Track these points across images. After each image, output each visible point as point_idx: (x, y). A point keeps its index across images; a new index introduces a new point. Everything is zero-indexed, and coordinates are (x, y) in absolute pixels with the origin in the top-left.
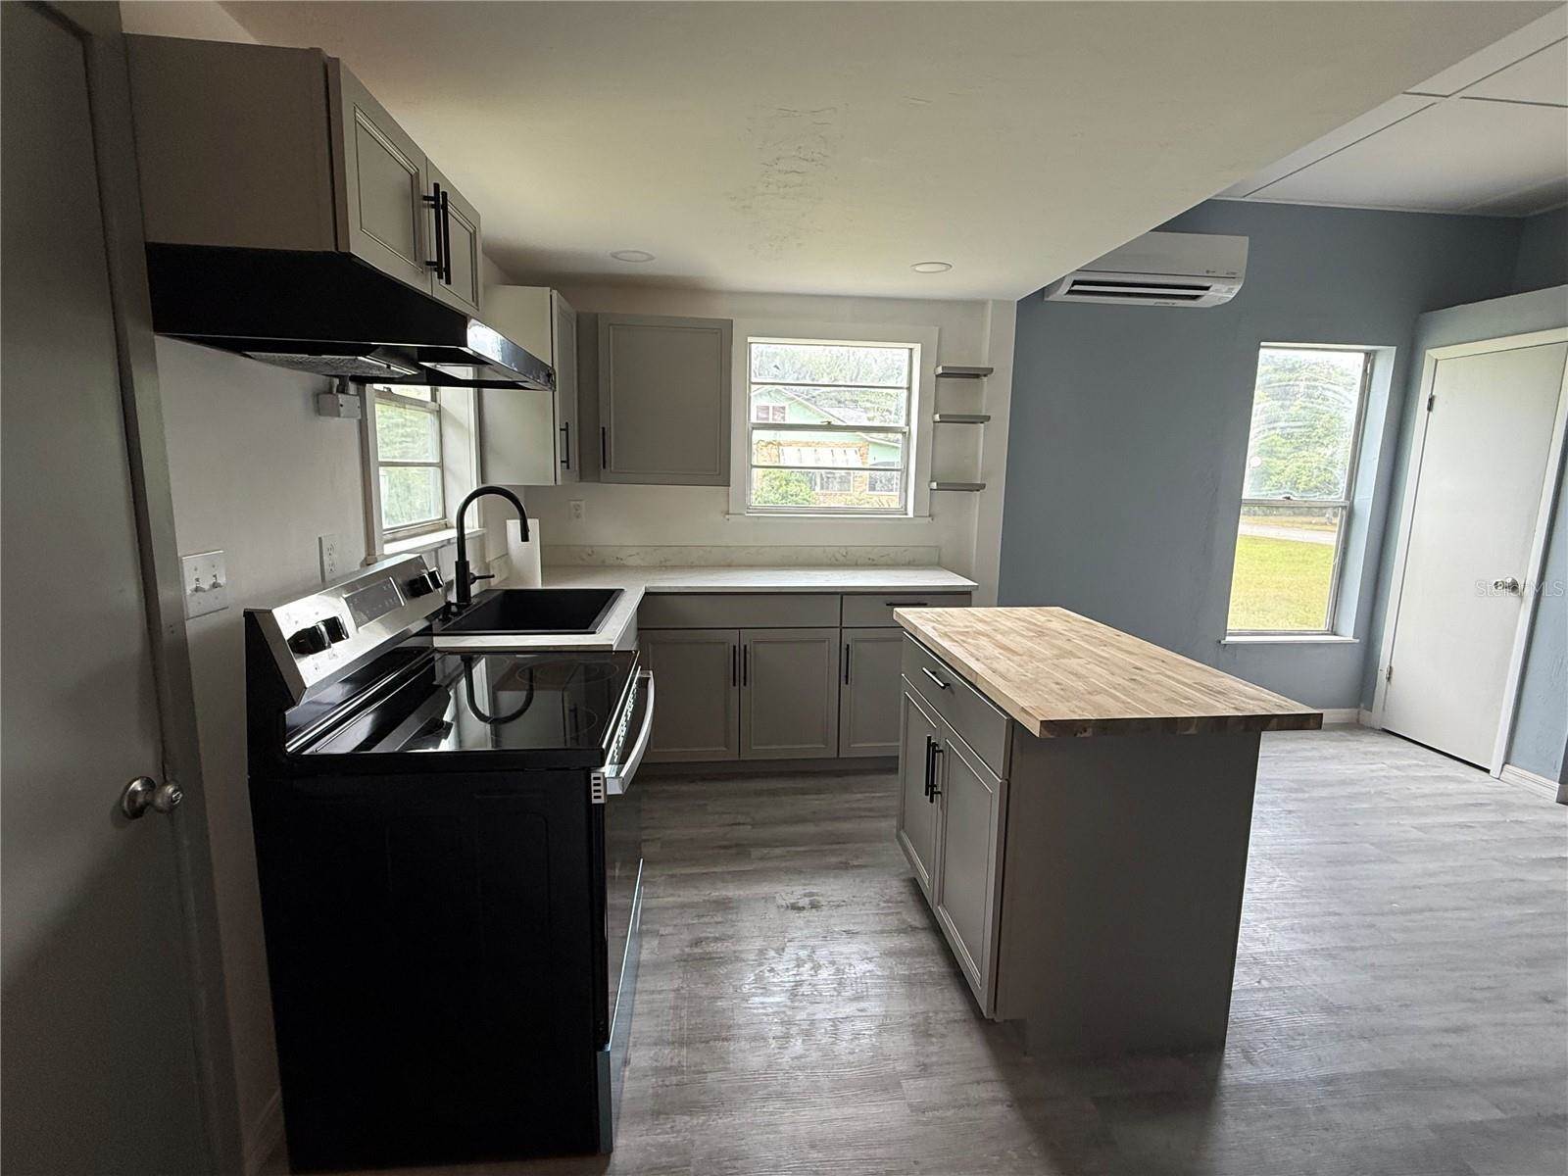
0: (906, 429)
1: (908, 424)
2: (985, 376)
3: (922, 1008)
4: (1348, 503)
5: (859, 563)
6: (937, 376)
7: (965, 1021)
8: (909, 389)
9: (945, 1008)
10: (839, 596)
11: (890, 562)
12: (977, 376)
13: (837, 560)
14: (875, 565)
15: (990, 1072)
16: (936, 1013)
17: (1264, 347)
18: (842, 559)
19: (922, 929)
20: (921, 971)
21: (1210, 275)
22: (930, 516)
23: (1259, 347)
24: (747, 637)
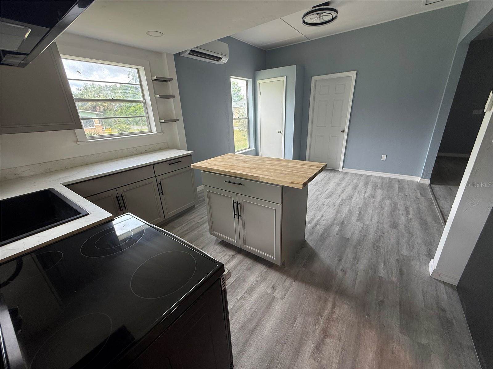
0: (144, 101)
1: (144, 98)
2: (169, 81)
3: (257, 274)
4: (248, 118)
5: (142, 152)
6: (153, 80)
7: (268, 269)
8: (141, 85)
9: (262, 270)
10: (152, 165)
11: (153, 150)
12: (166, 81)
13: (134, 153)
14: (148, 152)
15: (284, 277)
16: (261, 273)
17: (232, 78)
18: (136, 152)
19: (236, 254)
20: (247, 265)
21: (222, 54)
22: (162, 132)
23: (230, 78)
24: (120, 191)
